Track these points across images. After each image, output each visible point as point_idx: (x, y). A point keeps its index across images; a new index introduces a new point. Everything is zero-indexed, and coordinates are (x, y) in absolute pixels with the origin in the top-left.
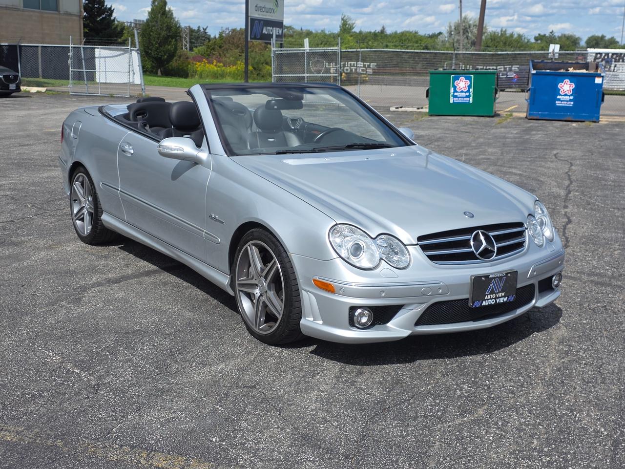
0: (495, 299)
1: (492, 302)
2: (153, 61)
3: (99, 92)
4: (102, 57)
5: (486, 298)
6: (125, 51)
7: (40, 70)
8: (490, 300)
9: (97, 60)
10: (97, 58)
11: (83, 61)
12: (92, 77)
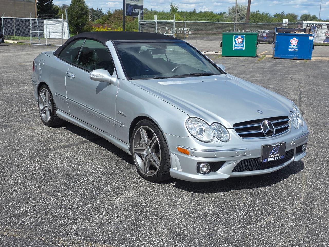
0: (274, 157)
1: (273, 159)
2: (74, 27)
3: (46, 43)
4: (48, 25)
5: (270, 157)
6: (60, 22)
7: (14, 31)
8: (272, 158)
9: (45, 26)
10: (45, 25)
11: (38, 27)
12: (42, 35)
